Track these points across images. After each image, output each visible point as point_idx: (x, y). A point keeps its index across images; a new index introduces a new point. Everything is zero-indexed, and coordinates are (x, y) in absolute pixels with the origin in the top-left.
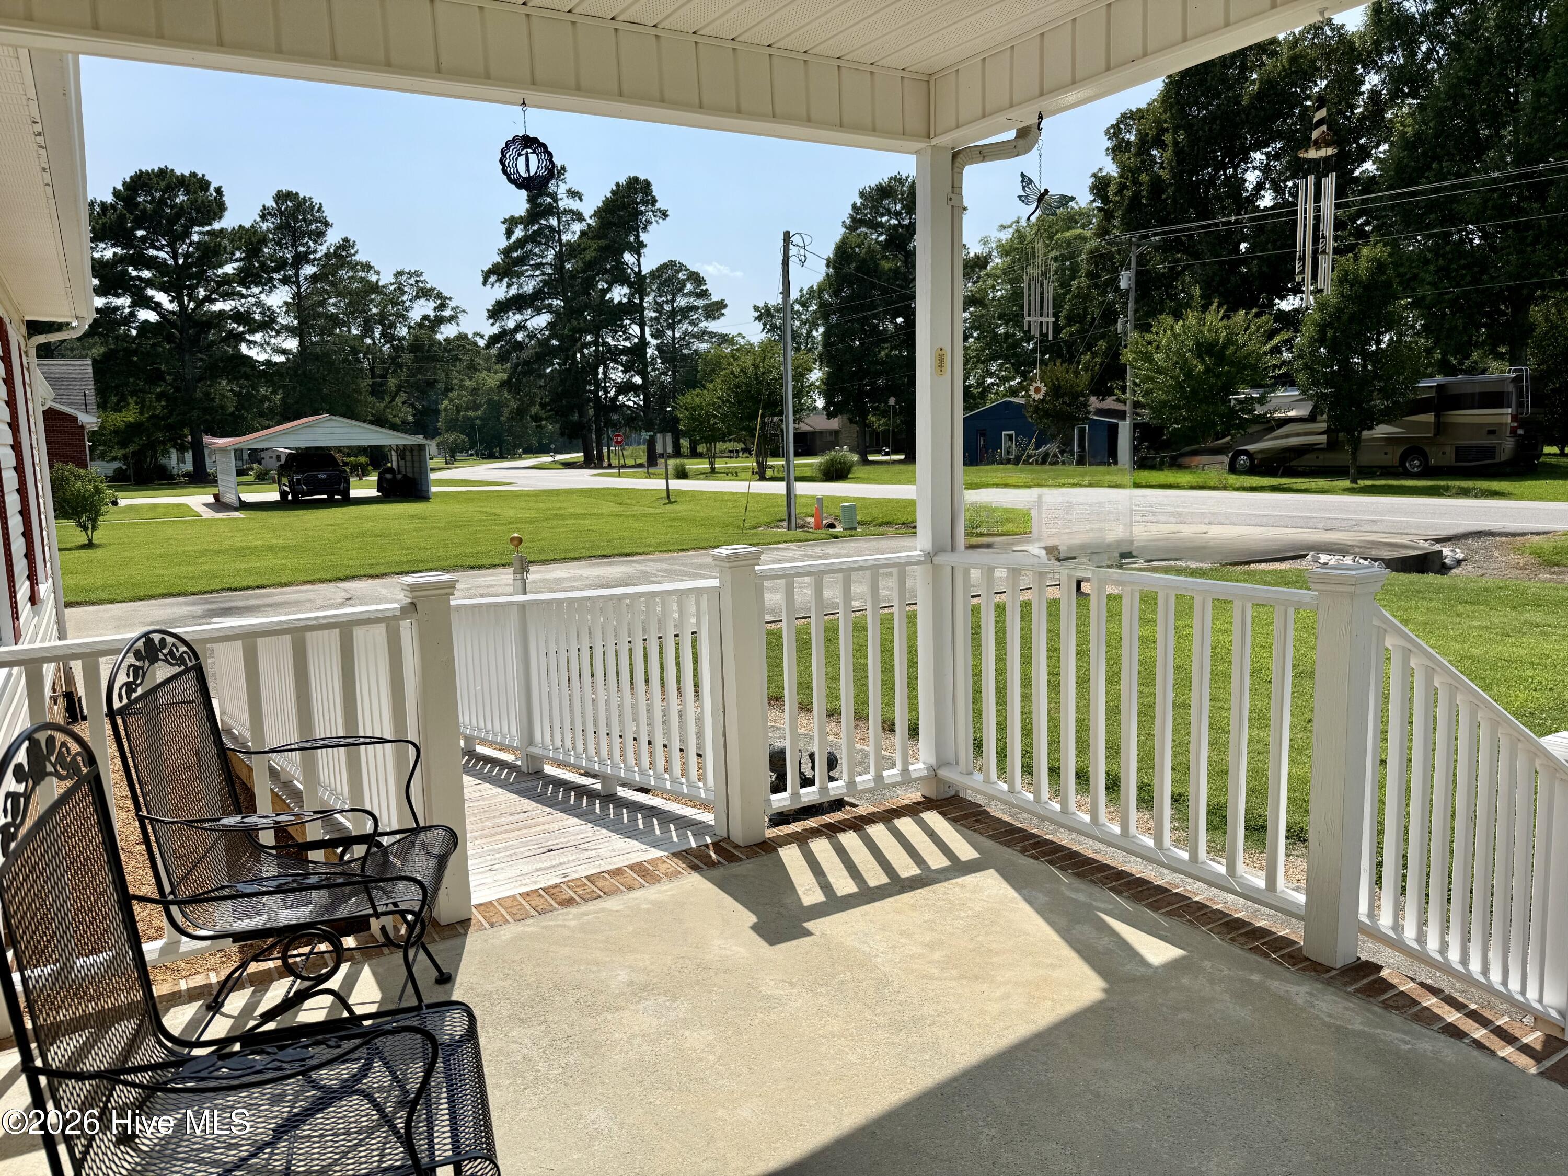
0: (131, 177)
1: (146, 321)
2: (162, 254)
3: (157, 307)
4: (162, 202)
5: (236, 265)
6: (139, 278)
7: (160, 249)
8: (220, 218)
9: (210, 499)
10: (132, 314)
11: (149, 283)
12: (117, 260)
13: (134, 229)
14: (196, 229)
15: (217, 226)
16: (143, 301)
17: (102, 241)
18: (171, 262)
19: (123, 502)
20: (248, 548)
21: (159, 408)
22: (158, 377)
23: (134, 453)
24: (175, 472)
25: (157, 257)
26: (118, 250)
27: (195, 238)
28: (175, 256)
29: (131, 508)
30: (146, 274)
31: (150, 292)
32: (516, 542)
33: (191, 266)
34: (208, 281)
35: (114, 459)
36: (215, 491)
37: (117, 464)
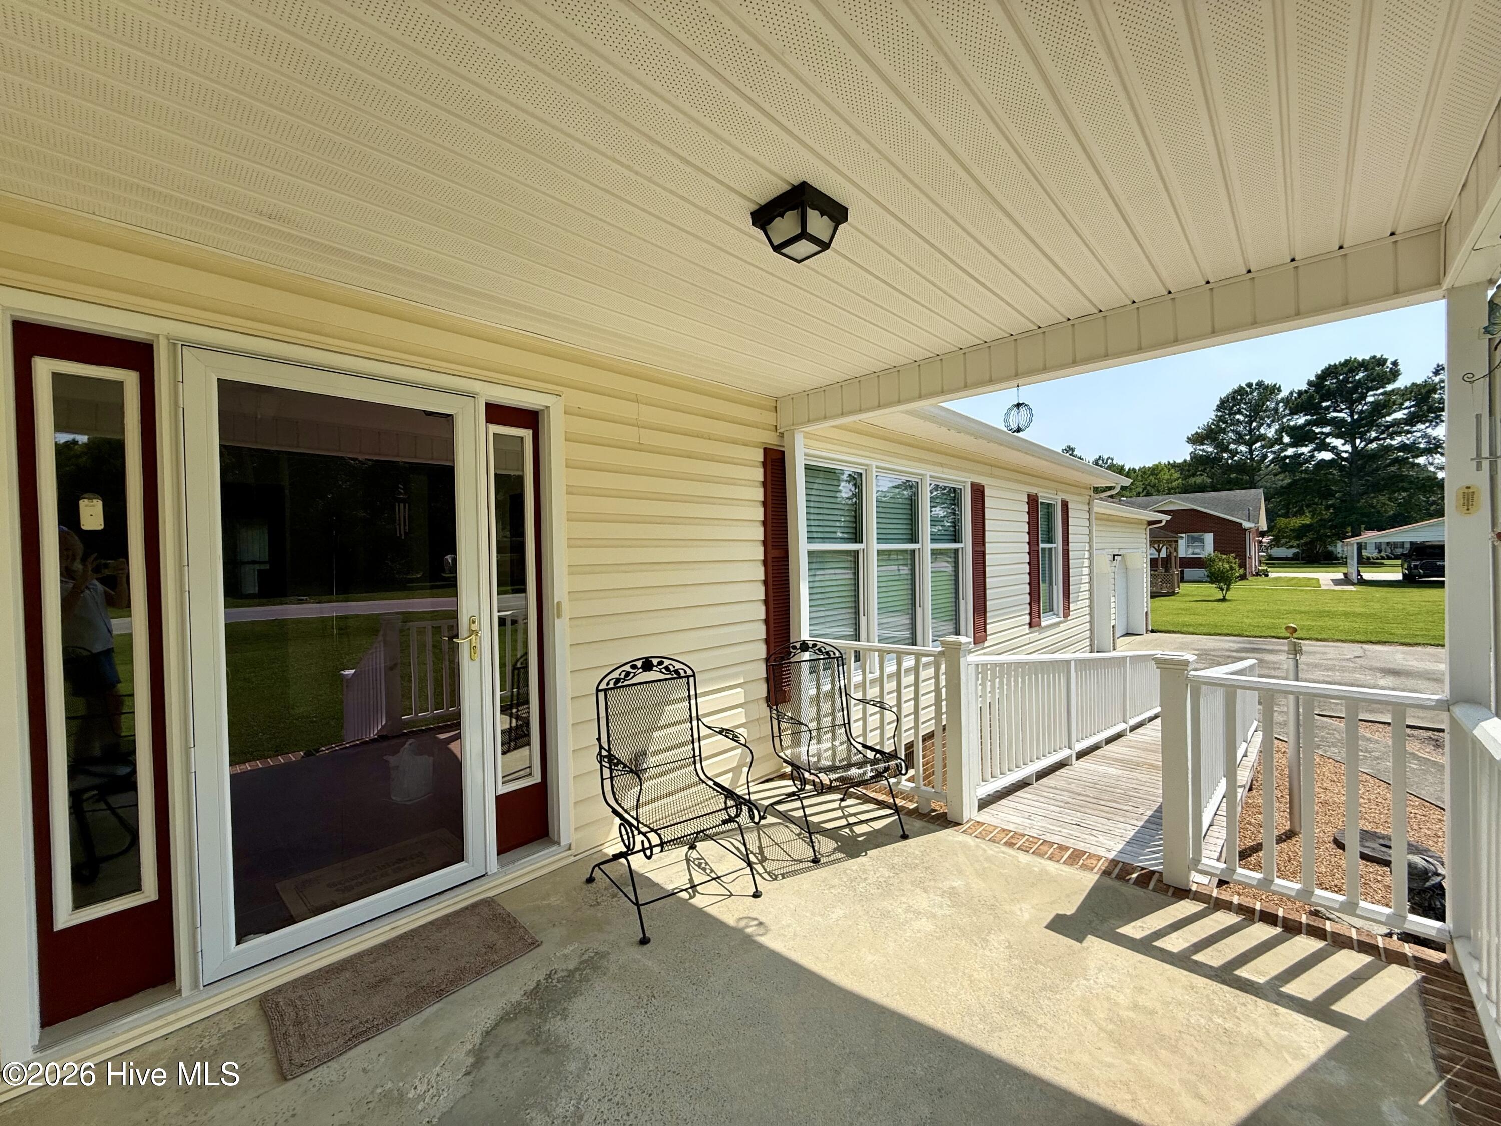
0: (1322, 371)
1: (1323, 460)
2: (1341, 415)
3: (1334, 449)
4: (1346, 381)
5: (1406, 411)
6: (1322, 433)
7: (1341, 411)
8: (1394, 381)
9: (1341, 576)
10: (1313, 457)
11: (1328, 435)
12: (1308, 423)
13: (1320, 403)
14: (1371, 393)
15: (1390, 388)
16: (1323, 446)
17: (1296, 414)
18: (1349, 420)
19: (1272, 575)
20: (1325, 611)
21: (1327, 515)
22: (1330, 494)
23: (1306, 544)
24: (1340, 556)
25: (1337, 417)
26: (1309, 417)
27: (1370, 399)
28: (1352, 416)
29: (1276, 578)
30: (1327, 430)
31: (1328, 440)
32: (1291, 630)
33: (1363, 419)
34: (1379, 426)
35: (1292, 547)
36: (1345, 570)
37: (1295, 551)
